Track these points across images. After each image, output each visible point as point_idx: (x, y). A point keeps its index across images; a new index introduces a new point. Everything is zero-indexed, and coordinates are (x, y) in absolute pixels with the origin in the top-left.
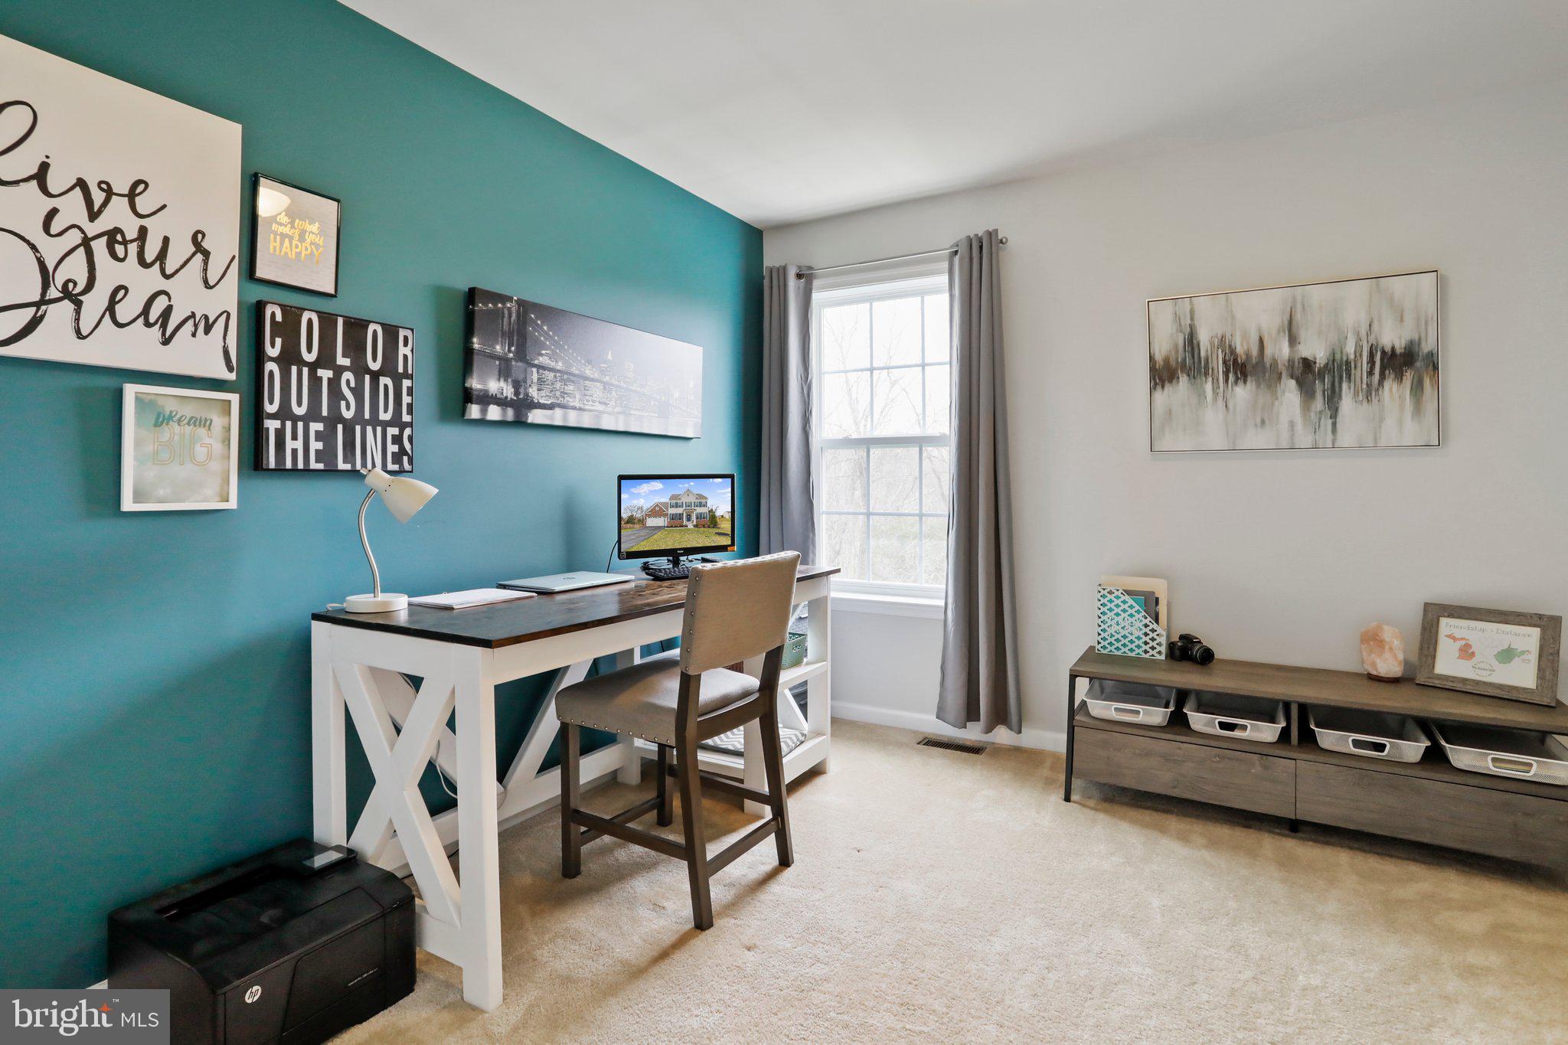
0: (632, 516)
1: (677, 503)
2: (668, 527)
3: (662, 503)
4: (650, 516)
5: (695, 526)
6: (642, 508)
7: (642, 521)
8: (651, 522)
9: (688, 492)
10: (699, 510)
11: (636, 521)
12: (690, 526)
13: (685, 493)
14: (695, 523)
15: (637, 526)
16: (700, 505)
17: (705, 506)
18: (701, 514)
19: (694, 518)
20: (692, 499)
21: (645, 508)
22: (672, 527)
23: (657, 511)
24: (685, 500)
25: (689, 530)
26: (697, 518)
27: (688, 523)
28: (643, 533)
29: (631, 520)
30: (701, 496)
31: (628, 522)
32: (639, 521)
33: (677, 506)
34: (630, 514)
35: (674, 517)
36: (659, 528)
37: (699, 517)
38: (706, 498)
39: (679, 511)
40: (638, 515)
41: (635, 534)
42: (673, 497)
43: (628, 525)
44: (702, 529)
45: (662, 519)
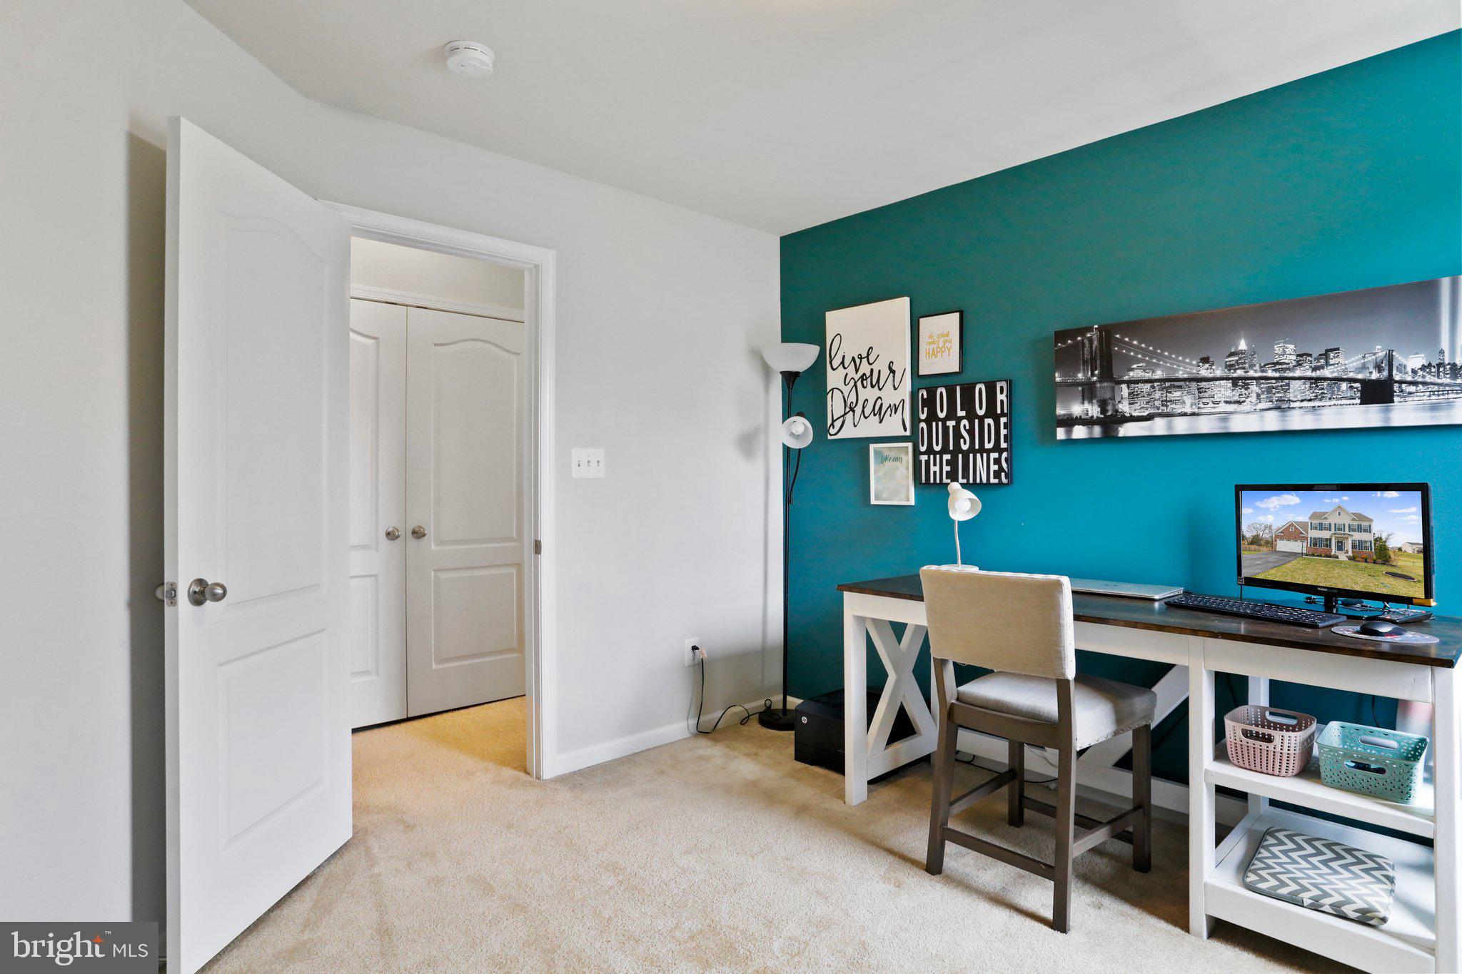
0: (1258, 536)
1: (1321, 524)
2: (1307, 555)
3: (1300, 523)
4: (1282, 538)
5: (1350, 558)
6: (1270, 527)
7: (1270, 543)
8: (1283, 546)
9: (1340, 510)
10: (1358, 536)
11: (1262, 542)
12: (1343, 557)
13: (1335, 510)
14: (1350, 554)
15: (1264, 549)
16: (1360, 529)
17: (1368, 530)
18: (1361, 542)
19: (1349, 546)
20: (1346, 520)
21: (1275, 527)
22: (1313, 555)
23: (1291, 533)
24: (1334, 520)
25: (1341, 562)
26: (1354, 547)
27: (1338, 553)
28: (1272, 558)
29: (1256, 541)
30: (1360, 517)
31: (1252, 543)
32: (1267, 542)
33: (1321, 527)
34: (1255, 534)
35: (1315, 542)
36: (1295, 555)
37: (1358, 546)
38: (1371, 520)
39: (1325, 534)
40: (1266, 536)
41: (1262, 558)
42: (1315, 516)
43: (1253, 547)
44: (1364, 564)
45: (1299, 543)
